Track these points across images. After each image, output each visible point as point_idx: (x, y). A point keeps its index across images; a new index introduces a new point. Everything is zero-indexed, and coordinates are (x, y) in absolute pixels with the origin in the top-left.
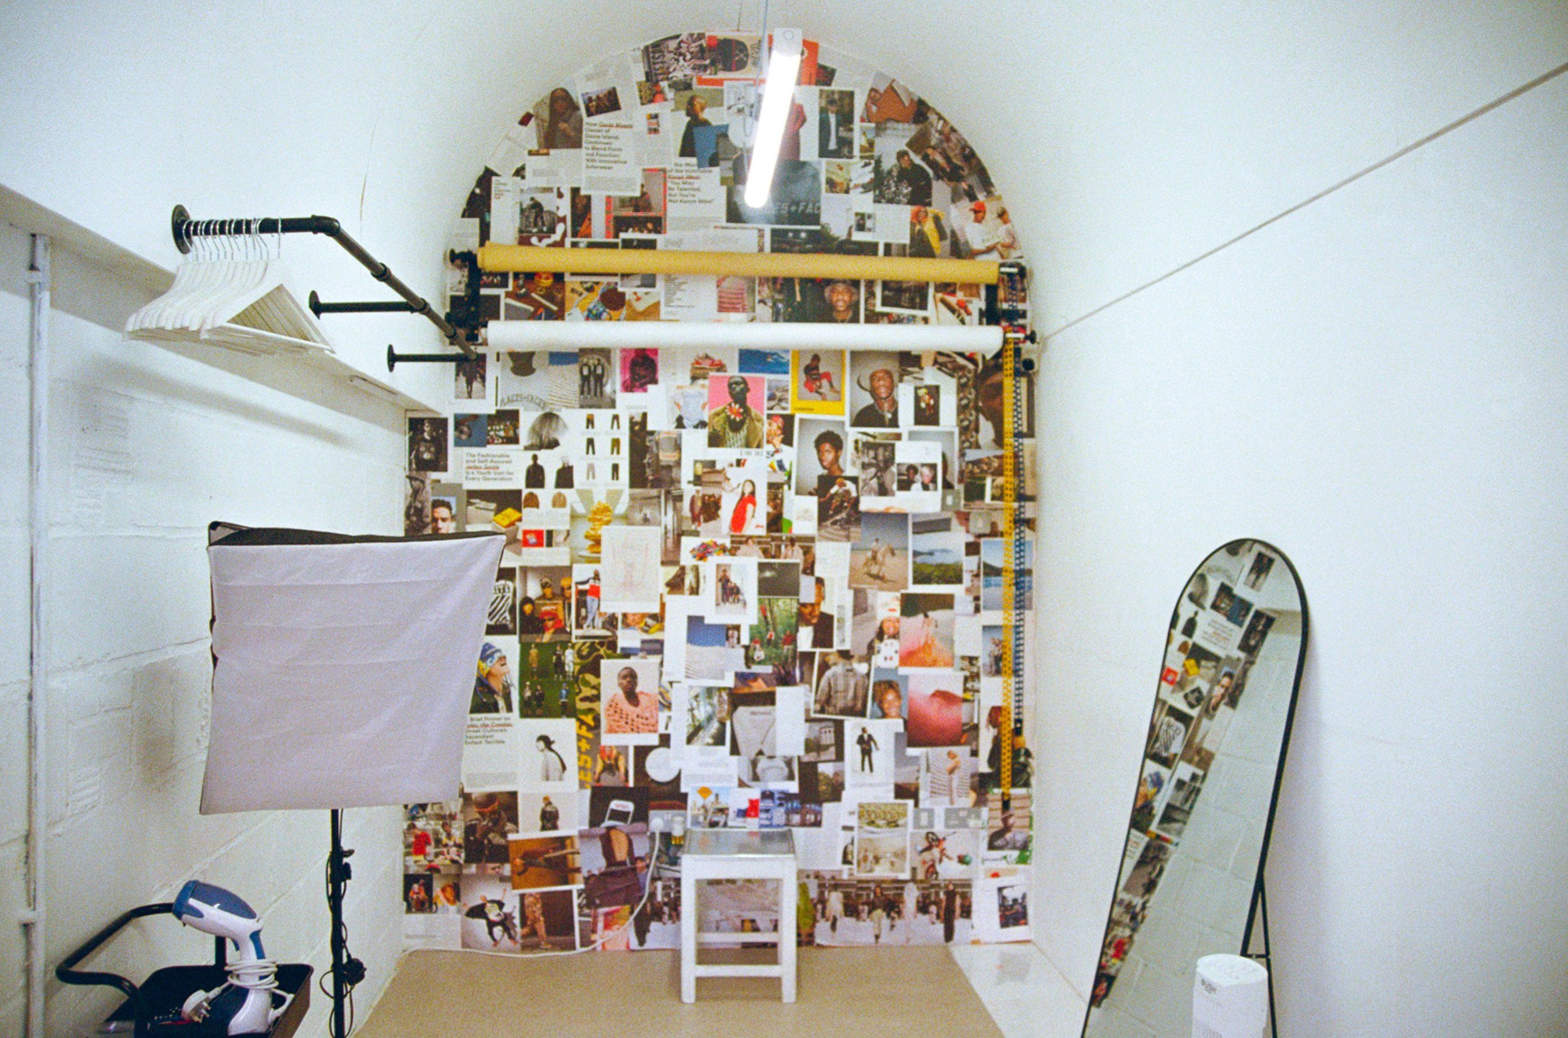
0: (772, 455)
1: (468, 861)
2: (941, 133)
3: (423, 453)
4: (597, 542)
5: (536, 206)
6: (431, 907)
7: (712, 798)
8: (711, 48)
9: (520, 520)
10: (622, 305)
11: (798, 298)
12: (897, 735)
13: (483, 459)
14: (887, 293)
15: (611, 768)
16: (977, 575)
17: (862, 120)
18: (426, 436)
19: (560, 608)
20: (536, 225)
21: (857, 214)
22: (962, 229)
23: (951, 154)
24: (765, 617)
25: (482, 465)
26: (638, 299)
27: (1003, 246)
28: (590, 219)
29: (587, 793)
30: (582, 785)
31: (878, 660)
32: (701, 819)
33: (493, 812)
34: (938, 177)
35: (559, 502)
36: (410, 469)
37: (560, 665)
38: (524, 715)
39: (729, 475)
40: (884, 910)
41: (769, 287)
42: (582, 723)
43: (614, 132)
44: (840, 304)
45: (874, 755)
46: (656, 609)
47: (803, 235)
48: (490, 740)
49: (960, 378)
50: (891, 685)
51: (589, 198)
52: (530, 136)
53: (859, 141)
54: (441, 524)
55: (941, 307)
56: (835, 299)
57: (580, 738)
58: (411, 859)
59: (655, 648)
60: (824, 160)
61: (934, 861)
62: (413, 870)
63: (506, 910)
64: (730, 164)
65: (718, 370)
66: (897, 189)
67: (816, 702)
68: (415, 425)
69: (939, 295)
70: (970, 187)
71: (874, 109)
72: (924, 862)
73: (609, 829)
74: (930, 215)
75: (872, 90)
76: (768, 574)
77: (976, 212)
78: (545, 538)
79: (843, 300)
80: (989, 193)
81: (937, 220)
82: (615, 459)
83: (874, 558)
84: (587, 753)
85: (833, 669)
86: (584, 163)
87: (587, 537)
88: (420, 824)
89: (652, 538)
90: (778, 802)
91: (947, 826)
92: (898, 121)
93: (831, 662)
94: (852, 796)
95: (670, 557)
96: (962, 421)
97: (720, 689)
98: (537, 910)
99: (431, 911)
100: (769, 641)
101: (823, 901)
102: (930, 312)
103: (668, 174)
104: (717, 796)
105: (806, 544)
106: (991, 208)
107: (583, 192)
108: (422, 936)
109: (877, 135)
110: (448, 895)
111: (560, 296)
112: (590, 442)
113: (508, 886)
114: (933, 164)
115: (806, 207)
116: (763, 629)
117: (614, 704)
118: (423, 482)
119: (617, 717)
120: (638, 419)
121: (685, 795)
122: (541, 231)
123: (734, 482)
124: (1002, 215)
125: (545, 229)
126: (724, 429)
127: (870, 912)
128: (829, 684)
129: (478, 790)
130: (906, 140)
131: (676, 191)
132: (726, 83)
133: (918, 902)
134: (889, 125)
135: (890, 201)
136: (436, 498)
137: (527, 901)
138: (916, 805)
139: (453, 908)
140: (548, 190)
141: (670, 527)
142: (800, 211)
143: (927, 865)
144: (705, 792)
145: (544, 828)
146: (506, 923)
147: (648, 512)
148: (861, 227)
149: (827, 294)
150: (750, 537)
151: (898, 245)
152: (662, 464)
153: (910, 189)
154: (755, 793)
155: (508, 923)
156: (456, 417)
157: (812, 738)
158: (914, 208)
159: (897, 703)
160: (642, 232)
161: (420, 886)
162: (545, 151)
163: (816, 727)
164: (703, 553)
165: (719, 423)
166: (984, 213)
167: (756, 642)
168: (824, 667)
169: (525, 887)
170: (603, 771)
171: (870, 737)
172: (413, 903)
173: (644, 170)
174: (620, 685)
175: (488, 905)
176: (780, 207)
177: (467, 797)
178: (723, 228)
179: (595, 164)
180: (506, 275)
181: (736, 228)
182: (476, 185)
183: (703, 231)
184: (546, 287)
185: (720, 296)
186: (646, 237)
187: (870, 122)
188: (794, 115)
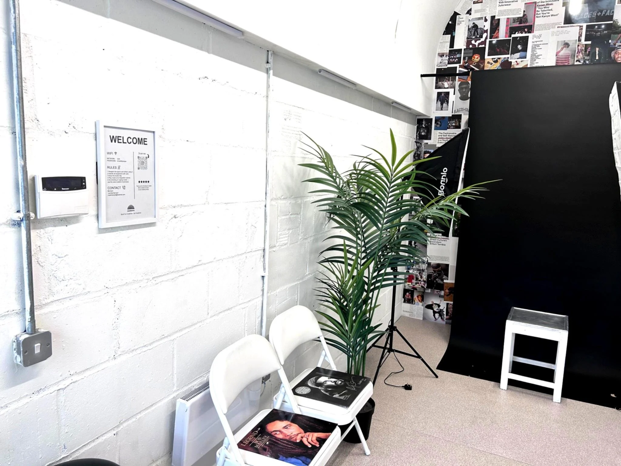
1: (428, 287)
3: (422, 133)
5: (475, 26)
6: (412, 301)
10: (509, 67)
11: (597, 58)
13: (445, 135)
18: (423, 126)
20: (474, 35)
25: (445, 137)
26: (518, 64)
28: (499, 30)
33: (438, 271)
36: (416, 139)
38: (454, 236)
41: (582, 54)
44: (620, 59)
47: (603, 26)
48: (439, 243)
51: (499, 20)
56: (617, 57)
62: (407, 287)
63: (441, 308)
68: (420, 121)
86: (498, 4)
88: (411, 271)
98: (452, 310)
99: (412, 304)
103: (537, 4)
107: (496, 18)
108: (409, 312)
110: (419, 299)
111: (482, 65)
113: (443, 299)
115: (606, 12)
118: (421, 144)
122: (476, 37)
125: (478, 36)
129: (433, 262)
131: (540, 12)
136: (426, 150)
137: (449, 306)
139: (421, 304)
140: (480, 19)
142: (602, 15)
146: (440, 313)
149: (612, 55)
155: (441, 313)
156: (436, 117)
160: (522, 33)
161: (409, 294)
172: (406, 300)
173: (525, 4)
175: (434, 305)
176: (592, 14)
177: (429, 264)
178: (562, 27)
179: (503, 4)
180: (460, 58)
181: (568, 27)
182: (450, 21)
183: (552, 30)
184: (477, 62)
185: (557, 60)
186: (524, 35)
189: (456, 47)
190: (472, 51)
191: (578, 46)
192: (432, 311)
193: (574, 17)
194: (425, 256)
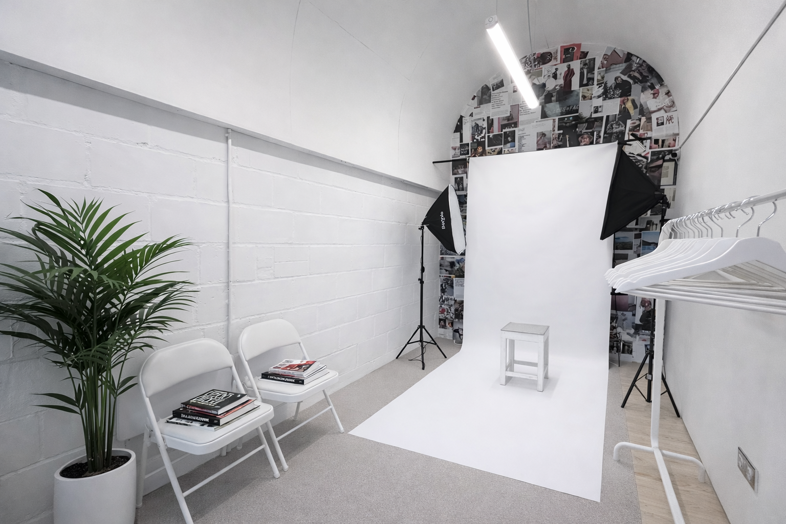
1: (456, 318)
5: (477, 125)
6: (445, 327)
8: (538, 57)
16: (640, 246)
17: (599, 68)
21: (595, 107)
22: (646, 103)
23: (642, 71)
27: (666, 107)
28: (493, 127)
34: (635, 83)
43: (501, 94)
44: (585, 143)
47: (571, 118)
51: (493, 119)
52: (475, 103)
53: (596, 76)
56: (583, 141)
58: (440, 315)
60: (581, 88)
62: (441, 318)
64: (544, 97)
66: (614, 92)
71: (605, 62)
74: (630, 100)
75: (605, 55)
77: (654, 94)
79: (586, 141)
80: (662, 85)
81: (633, 102)
86: (491, 108)
88: (443, 306)
92: (617, 64)
99: (445, 329)
103: (520, 106)
107: (491, 118)
108: (443, 334)
109: (606, 73)
110: (450, 326)
111: (484, 155)
114: (634, 78)
115: (573, 107)
122: (478, 133)
124: (668, 93)
125: (479, 132)
134: (612, 67)
135: (611, 98)
139: (451, 329)
142: (570, 109)
148: (596, 112)
149: (580, 140)
153: (620, 91)
158: (622, 98)
160: (510, 128)
161: (443, 322)
162: (479, 106)
166: (659, 94)
172: (441, 326)
173: (511, 106)
176: (562, 109)
177: (456, 301)
178: (539, 121)
179: (495, 107)
180: (468, 150)
181: (544, 121)
182: (458, 122)
183: (532, 124)
184: (480, 152)
185: (537, 147)
186: (512, 129)
187: (603, 68)
188: (570, 73)
189: (465, 142)
190: (476, 145)
191: (553, 134)
193: (548, 113)
194: (453, 295)
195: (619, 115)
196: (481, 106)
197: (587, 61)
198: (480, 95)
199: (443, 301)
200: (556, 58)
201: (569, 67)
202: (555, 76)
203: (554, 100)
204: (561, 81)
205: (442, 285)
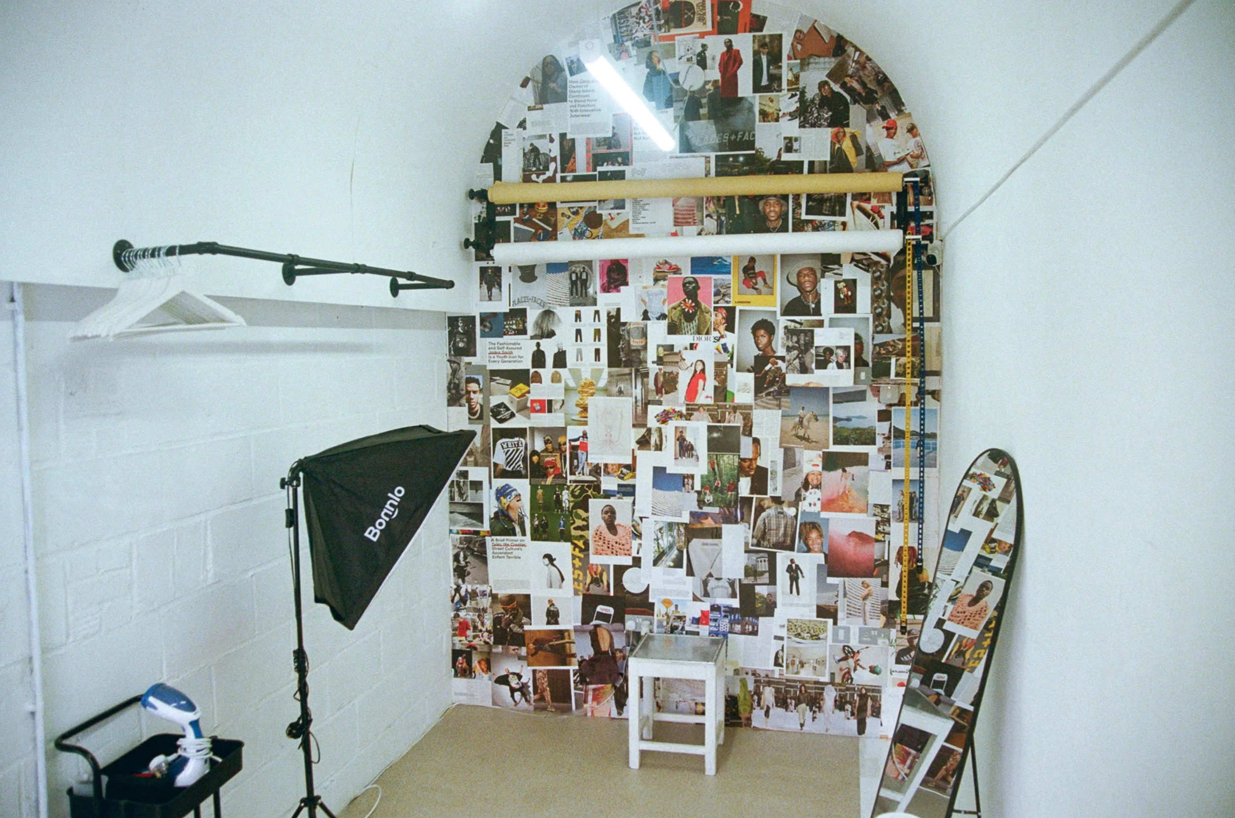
0: (718, 340)
1: (496, 643)
2: (857, 62)
3: (458, 342)
4: (585, 409)
5: (535, 150)
6: (471, 673)
7: (673, 608)
8: (665, 10)
9: (529, 392)
10: (600, 224)
11: (738, 212)
12: (819, 566)
13: (501, 346)
14: (810, 203)
15: (597, 581)
16: (889, 438)
17: (789, 58)
18: (460, 330)
19: (558, 458)
20: (534, 165)
21: (785, 138)
22: (876, 145)
23: (866, 80)
24: (714, 469)
25: (501, 351)
26: (612, 219)
27: (912, 157)
28: (574, 158)
29: (580, 598)
30: (576, 592)
31: (804, 506)
32: (665, 623)
33: (513, 609)
34: (855, 102)
35: (556, 379)
36: (450, 355)
37: (559, 502)
38: (534, 538)
39: (684, 357)
40: (807, 705)
41: (714, 204)
42: (576, 546)
43: (590, 86)
44: (772, 214)
45: (800, 580)
46: (629, 461)
47: (741, 159)
48: (510, 555)
49: (874, 272)
50: (814, 526)
51: (573, 140)
52: (528, 95)
53: (786, 75)
54: (472, 395)
55: (857, 212)
56: (768, 210)
57: (574, 557)
58: (457, 639)
59: (628, 491)
60: (758, 95)
61: (849, 669)
63: (523, 680)
64: (682, 105)
65: (675, 273)
66: (819, 115)
67: (753, 537)
68: (453, 322)
69: (856, 203)
70: (883, 107)
71: (799, 47)
72: (841, 670)
73: (596, 626)
74: (848, 135)
75: (797, 31)
76: (715, 435)
77: (888, 129)
78: (548, 406)
79: (774, 211)
80: (900, 112)
81: (854, 138)
82: (597, 345)
83: (801, 422)
84: (580, 568)
85: (768, 511)
86: (569, 113)
87: (577, 405)
88: (462, 614)
89: (625, 406)
90: (723, 614)
91: (860, 642)
92: (819, 56)
93: (766, 506)
94: (782, 613)
95: (639, 421)
96: (876, 308)
97: (678, 524)
98: (544, 683)
99: (471, 677)
100: (717, 487)
101: (758, 693)
102: (848, 218)
104: (676, 606)
105: (746, 412)
106: (902, 124)
107: (569, 137)
108: (465, 694)
109: (802, 69)
110: (483, 667)
111: (553, 219)
112: (579, 332)
113: (525, 663)
114: (850, 90)
115: (743, 135)
116: (712, 478)
117: (599, 533)
118: (459, 364)
119: (601, 543)
120: (614, 313)
121: (653, 604)
122: (538, 169)
123: (688, 363)
124: (912, 130)
125: (541, 168)
126: (681, 320)
127: (796, 706)
128: (764, 523)
130: (827, 72)
132: (676, 38)
133: (836, 701)
134: (812, 60)
135: (813, 126)
136: (468, 376)
137: (538, 675)
138: (835, 623)
139: (486, 676)
140: (542, 137)
141: (639, 398)
142: (738, 139)
143: (844, 672)
144: (667, 602)
145: (548, 623)
146: (523, 689)
147: (622, 386)
148: (789, 149)
149: (761, 208)
150: (702, 405)
151: (820, 162)
152: (632, 348)
153: (830, 113)
154: (706, 606)
156: (481, 314)
157: (750, 566)
158: (835, 130)
159: (819, 541)
160: (613, 165)
161: (463, 659)
162: (540, 106)
163: (754, 557)
164: (665, 418)
165: (675, 314)
166: (896, 129)
167: (706, 489)
168: (760, 509)
169: (536, 665)
170: (591, 583)
171: (797, 566)
172: (459, 670)
173: (614, 115)
174: (603, 518)
175: (511, 676)
176: (722, 137)
177: (494, 597)
178: (677, 158)
179: (578, 113)
181: (687, 157)
182: (491, 137)
183: (662, 162)
184: (543, 213)
185: (675, 214)
186: (617, 168)
187: (796, 59)
188: (731, 60)
192: (508, 688)
193: (695, 142)
194: (486, 582)
195: (831, 163)
196: (545, 106)
197: (767, 40)
198: (540, 78)
199: (463, 600)
200: (702, 19)
201: (729, 45)
202: (702, 62)
203: (704, 115)
204: (714, 74)
205: (456, 558)
